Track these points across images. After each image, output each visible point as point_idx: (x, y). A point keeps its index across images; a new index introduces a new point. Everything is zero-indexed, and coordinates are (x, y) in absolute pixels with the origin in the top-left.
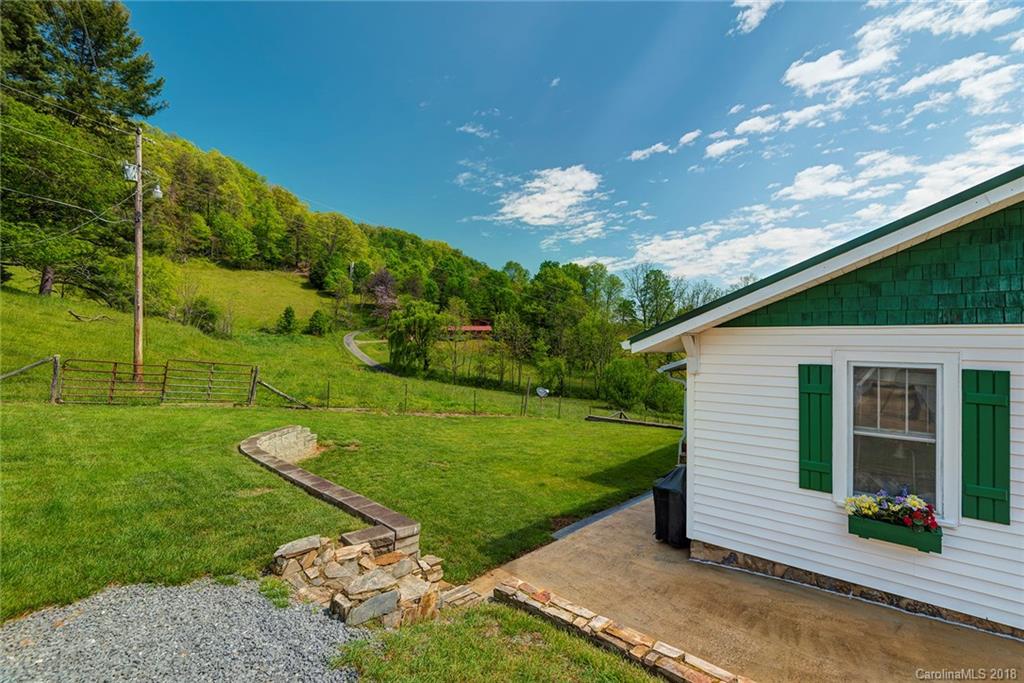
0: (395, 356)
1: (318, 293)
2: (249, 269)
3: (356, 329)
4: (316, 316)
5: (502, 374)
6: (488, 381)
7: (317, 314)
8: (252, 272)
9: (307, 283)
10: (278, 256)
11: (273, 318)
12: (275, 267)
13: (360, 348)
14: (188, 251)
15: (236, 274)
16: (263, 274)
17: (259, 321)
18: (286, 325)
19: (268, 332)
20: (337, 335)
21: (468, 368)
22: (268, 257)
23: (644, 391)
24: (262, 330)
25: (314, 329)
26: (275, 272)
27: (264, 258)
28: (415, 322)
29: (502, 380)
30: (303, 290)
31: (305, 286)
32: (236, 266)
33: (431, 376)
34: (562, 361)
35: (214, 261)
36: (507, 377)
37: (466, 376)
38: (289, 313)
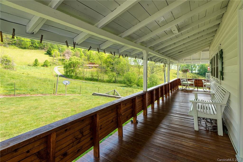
0: (67, 72)
1: (49, 56)
2: (29, 49)
3: (59, 65)
4: (46, 62)
5: (98, 77)
6: (94, 79)
7: (46, 61)
8: (30, 50)
9: (46, 53)
10: (38, 46)
11: (32, 62)
12: (37, 49)
13: (59, 70)
14: (9, 44)
15: (25, 50)
16: (33, 51)
17: (28, 63)
18: (36, 64)
19: (30, 66)
20: (53, 67)
21: (88, 75)
22: (35, 46)
23: (136, 81)
24: (28, 65)
25: (45, 65)
26: (37, 50)
27: (34, 46)
28: (71, 62)
29: (98, 79)
30: (45, 55)
31: (46, 54)
32: (25, 48)
33: (77, 78)
34: (115, 73)
35: (18, 47)
36: (100, 78)
37: (88, 78)
38: (36, 61)
